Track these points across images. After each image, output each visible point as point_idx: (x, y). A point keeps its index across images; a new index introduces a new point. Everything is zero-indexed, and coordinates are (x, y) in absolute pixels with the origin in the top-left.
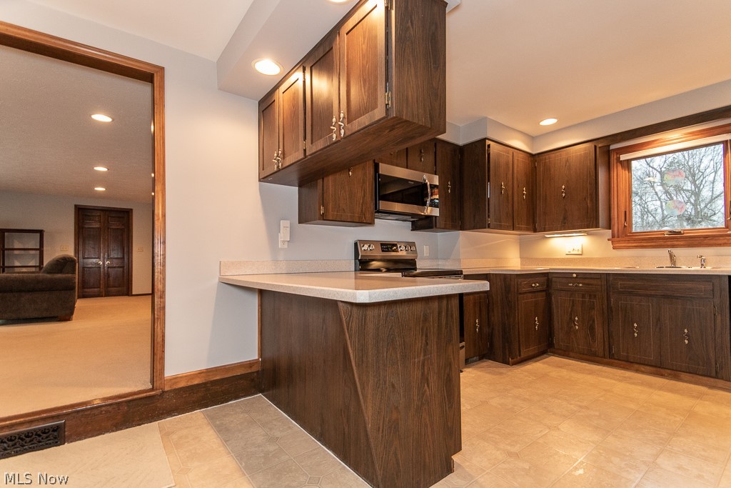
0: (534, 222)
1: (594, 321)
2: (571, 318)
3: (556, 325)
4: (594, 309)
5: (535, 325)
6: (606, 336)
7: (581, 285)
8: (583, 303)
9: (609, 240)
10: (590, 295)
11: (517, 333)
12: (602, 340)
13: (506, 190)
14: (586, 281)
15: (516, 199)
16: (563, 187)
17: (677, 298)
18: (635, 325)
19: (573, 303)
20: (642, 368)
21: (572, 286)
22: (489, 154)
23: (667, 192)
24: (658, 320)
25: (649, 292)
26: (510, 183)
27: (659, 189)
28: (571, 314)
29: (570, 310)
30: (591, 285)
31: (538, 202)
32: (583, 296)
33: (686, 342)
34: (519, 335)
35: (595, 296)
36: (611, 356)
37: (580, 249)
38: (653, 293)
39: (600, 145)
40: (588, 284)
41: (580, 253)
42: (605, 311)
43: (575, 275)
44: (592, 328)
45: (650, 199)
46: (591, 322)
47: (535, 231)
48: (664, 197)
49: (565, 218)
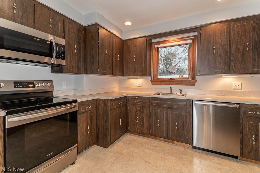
0: (123, 72)
1: (144, 118)
2: (135, 117)
3: (130, 120)
4: (144, 113)
5: (120, 123)
6: (148, 125)
7: (139, 102)
8: (140, 110)
9: (150, 81)
10: (143, 107)
11: (109, 131)
12: (146, 127)
13: (109, 55)
14: (141, 101)
15: (114, 60)
16: (134, 56)
17: (174, 108)
18: (159, 120)
19: (136, 110)
20: (161, 139)
21: (136, 103)
22: (98, 33)
23: (164, 64)
24: (167, 118)
25: (164, 106)
26: (111, 52)
27: (163, 63)
28: (135, 115)
29: (135, 113)
30: (143, 102)
31: (125, 62)
32: (140, 107)
33: (177, 128)
34: (111, 131)
35: (144, 107)
36: (150, 134)
37: (141, 84)
38: (165, 106)
39: (148, 39)
40: (142, 102)
41: (140, 86)
42: (148, 114)
43: (137, 98)
44: (143, 122)
45: (161, 66)
46: (143, 119)
47: (123, 75)
48: (164, 65)
49: (135, 71)
